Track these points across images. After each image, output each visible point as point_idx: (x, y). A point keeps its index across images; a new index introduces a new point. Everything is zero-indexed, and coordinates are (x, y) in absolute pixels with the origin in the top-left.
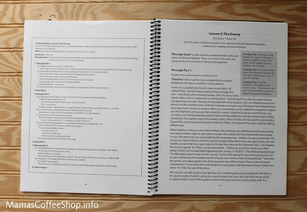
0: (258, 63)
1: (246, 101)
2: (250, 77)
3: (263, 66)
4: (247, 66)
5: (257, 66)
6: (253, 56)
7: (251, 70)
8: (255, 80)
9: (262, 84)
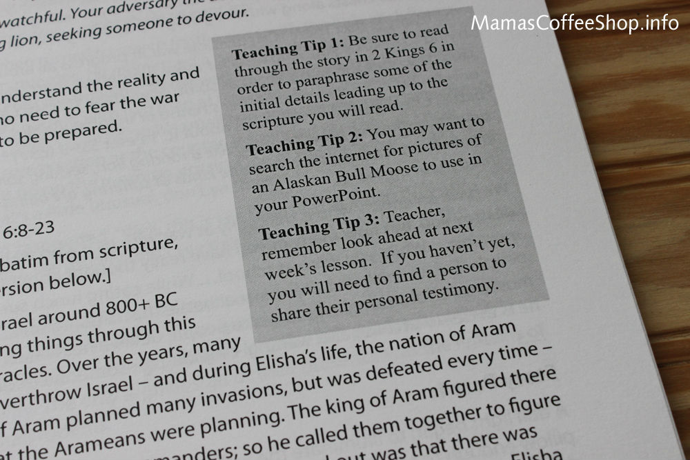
0: (351, 95)
1: (305, 373)
2: (305, 192)
3: (394, 107)
4: (270, 124)
5: (344, 113)
6: (303, 56)
7: (310, 146)
8: (355, 209)
9: (409, 226)
